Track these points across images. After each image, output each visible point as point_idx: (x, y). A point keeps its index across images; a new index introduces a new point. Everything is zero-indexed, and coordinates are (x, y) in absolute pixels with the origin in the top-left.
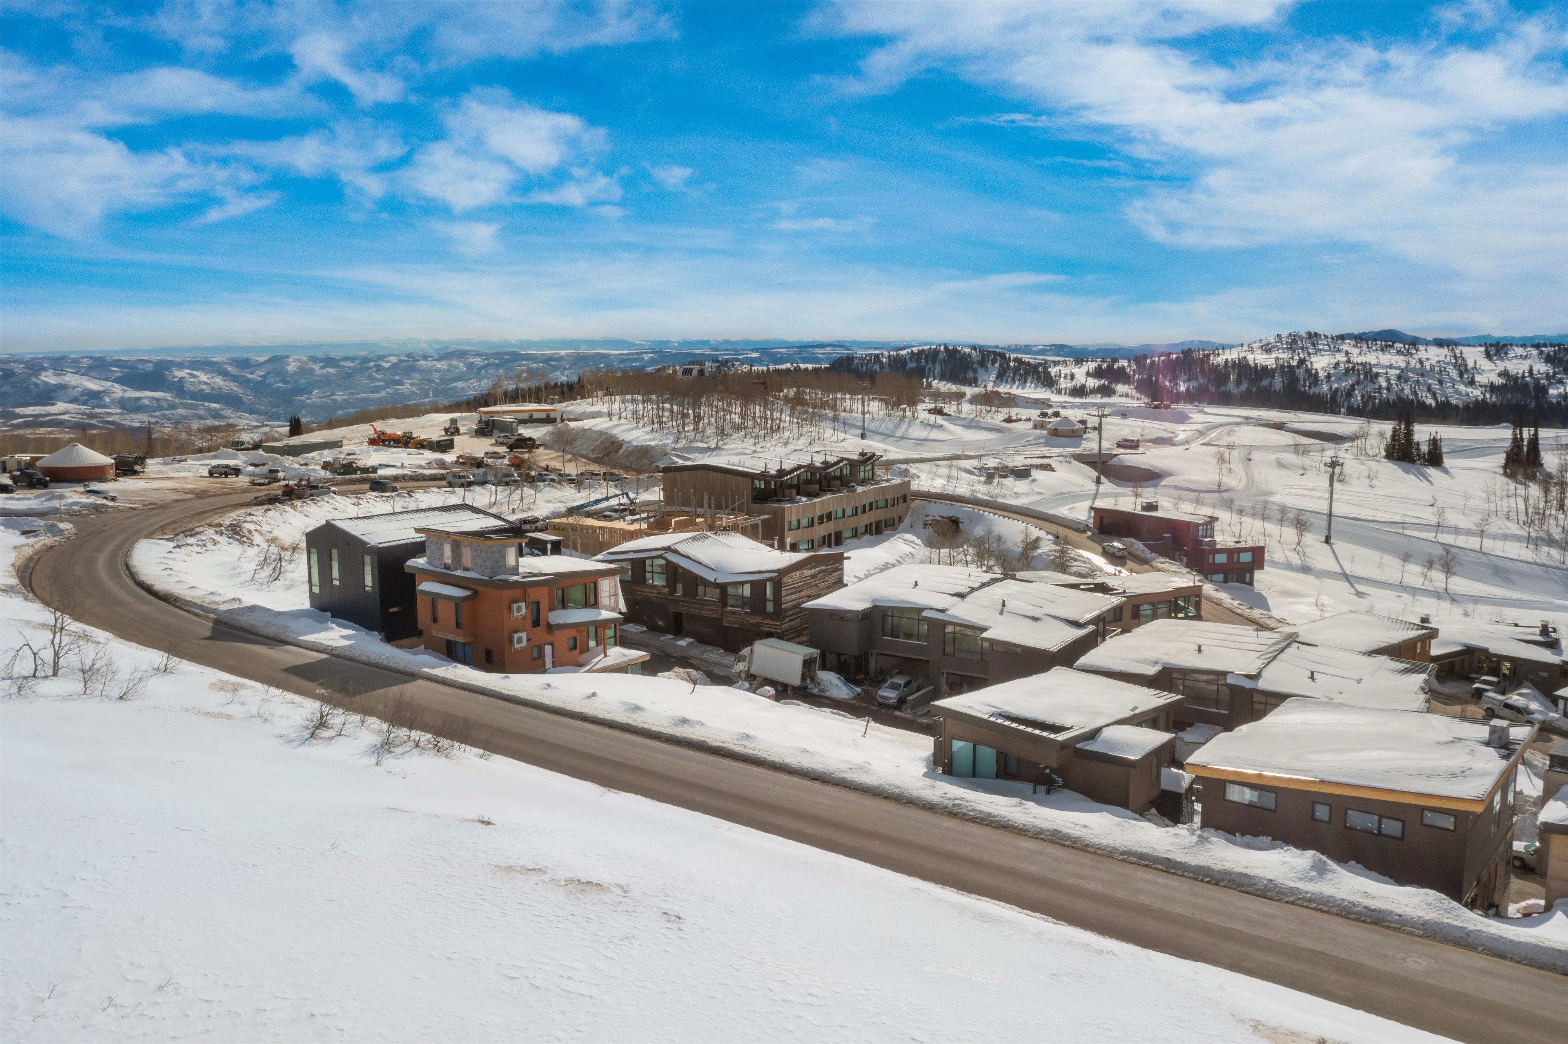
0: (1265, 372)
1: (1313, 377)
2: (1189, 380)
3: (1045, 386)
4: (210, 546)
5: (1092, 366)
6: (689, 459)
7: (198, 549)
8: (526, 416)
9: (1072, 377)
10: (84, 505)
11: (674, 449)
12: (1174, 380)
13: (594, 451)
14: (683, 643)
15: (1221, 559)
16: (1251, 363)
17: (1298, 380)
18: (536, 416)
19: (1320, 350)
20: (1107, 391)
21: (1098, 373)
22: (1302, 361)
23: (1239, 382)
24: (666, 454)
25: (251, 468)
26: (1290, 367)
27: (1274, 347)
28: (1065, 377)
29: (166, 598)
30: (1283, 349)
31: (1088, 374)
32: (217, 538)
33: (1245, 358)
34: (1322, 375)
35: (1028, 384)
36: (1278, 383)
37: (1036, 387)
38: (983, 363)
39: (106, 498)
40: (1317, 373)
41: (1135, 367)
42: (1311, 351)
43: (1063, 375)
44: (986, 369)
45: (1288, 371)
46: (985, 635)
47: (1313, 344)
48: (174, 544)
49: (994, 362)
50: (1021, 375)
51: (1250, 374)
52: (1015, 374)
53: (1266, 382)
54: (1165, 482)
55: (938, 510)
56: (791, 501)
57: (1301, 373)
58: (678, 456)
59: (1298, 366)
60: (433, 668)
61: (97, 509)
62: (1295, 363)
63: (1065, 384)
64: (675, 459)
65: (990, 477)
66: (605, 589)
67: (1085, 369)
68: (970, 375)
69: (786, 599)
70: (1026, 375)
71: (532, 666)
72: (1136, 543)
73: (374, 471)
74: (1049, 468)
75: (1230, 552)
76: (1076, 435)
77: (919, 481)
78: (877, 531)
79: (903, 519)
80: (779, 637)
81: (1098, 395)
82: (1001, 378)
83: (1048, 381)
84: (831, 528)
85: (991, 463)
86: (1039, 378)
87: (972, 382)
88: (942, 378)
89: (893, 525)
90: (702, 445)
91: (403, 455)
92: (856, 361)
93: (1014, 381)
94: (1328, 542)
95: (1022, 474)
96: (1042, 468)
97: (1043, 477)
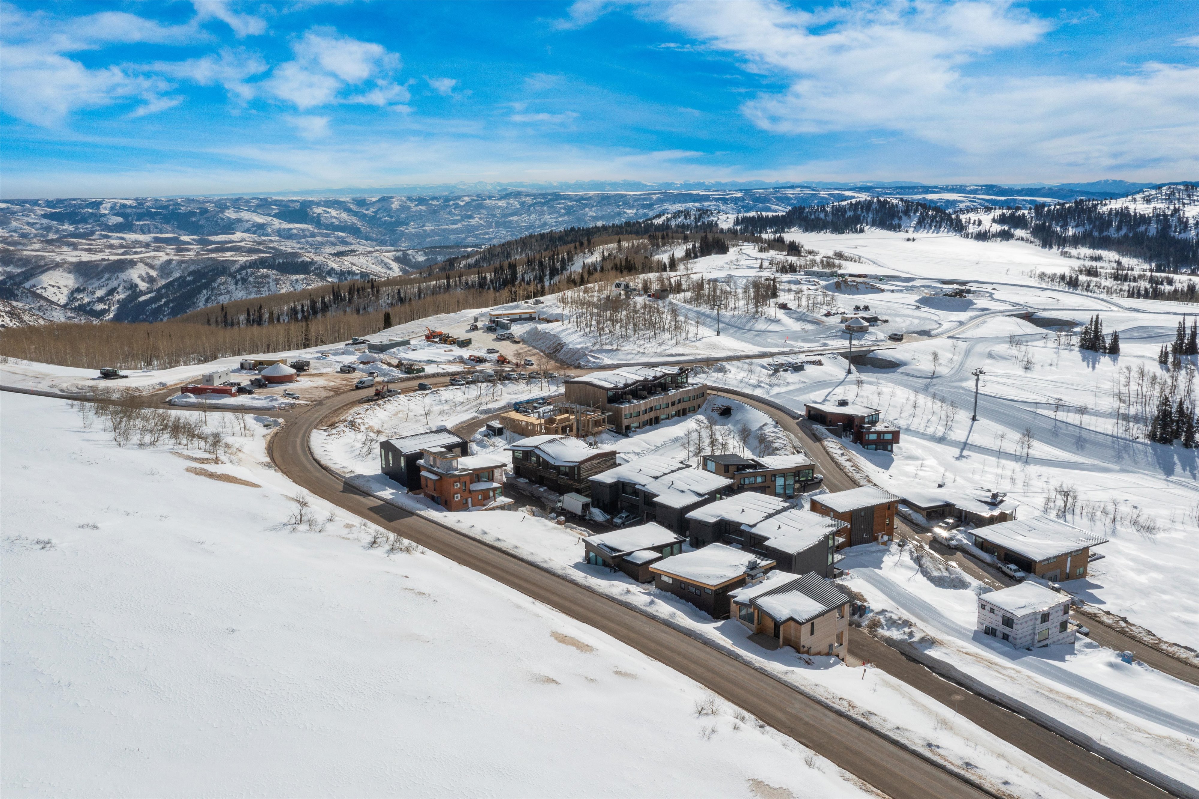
0: (1143, 219)
1: (1184, 225)
2: (1077, 226)
3: (956, 231)
4: (342, 434)
5: (997, 213)
6: (598, 358)
7: (336, 436)
8: (517, 317)
9: (980, 223)
10: (286, 404)
11: (592, 351)
12: (1064, 226)
13: (549, 348)
14: (542, 489)
15: (873, 437)
16: (1132, 212)
17: (1170, 227)
18: (523, 316)
19: (1194, 201)
20: (1005, 236)
21: (1002, 220)
22: (1176, 210)
23: (1119, 228)
24: (586, 355)
25: (361, 366)
26: (1165, 215)
27: (1154, 198)
28: (974, 223)
29: (325, 468)
30: (1162, 199)
31: (994, 221)
32: (345, 429)
33: (1127, 208)
34: (1191, 222)
35: (942, 229)
36: (1153, 229)
37: (948, 232)
38: (907, 212)
39: (294, 398)
40: (1187, 221)
41: (1033, 215)
42: (1185, 201)
43: (972, 222)
44: (909, 217)
45: (1163, 219)
46: (655, 499)
47: (1189, 196)
48: (326, 434)
49: (916, 211)
50: (937, 222)
51: (1130, 221)
52: (932, 221)
53: (1142, 228)
55: (722, 402)
56: (629, 402)
57: (1173, 221)
58: (592, 356)
59: (1172, 215)
60: (420, 510)
61: (292, 406)
62: (1169, 212)
63: (972, 229)
64: (590, 358)
65: (776, 371)
66: (497, 473)
67: (991, 216)
68: (896, 221)
69: (583, 474)
70: (941, 222)
71: (463, 507)
72: (820, 429)
73: (423, 370)
74: (819, 363)
75: (879, 433)
76: (863, 330)
77: (729, 375)
78: (683, 414)
79: (699, 407)
80: (578, 491)
81: (999, 239)
82: (921, 224)
83: (959, 227)
84: (652, 415)
85: (782, 360)
86: (951, 225)
87: (896, 228)
88: (874, 224)
89: (694, 410)
90: (609, 347)
91: (442, 351)
92: (807, 210)
93: (930, 227)
94: (974, 419)
95: (798, 368)
96: (813, 363)
97: (811, 370)
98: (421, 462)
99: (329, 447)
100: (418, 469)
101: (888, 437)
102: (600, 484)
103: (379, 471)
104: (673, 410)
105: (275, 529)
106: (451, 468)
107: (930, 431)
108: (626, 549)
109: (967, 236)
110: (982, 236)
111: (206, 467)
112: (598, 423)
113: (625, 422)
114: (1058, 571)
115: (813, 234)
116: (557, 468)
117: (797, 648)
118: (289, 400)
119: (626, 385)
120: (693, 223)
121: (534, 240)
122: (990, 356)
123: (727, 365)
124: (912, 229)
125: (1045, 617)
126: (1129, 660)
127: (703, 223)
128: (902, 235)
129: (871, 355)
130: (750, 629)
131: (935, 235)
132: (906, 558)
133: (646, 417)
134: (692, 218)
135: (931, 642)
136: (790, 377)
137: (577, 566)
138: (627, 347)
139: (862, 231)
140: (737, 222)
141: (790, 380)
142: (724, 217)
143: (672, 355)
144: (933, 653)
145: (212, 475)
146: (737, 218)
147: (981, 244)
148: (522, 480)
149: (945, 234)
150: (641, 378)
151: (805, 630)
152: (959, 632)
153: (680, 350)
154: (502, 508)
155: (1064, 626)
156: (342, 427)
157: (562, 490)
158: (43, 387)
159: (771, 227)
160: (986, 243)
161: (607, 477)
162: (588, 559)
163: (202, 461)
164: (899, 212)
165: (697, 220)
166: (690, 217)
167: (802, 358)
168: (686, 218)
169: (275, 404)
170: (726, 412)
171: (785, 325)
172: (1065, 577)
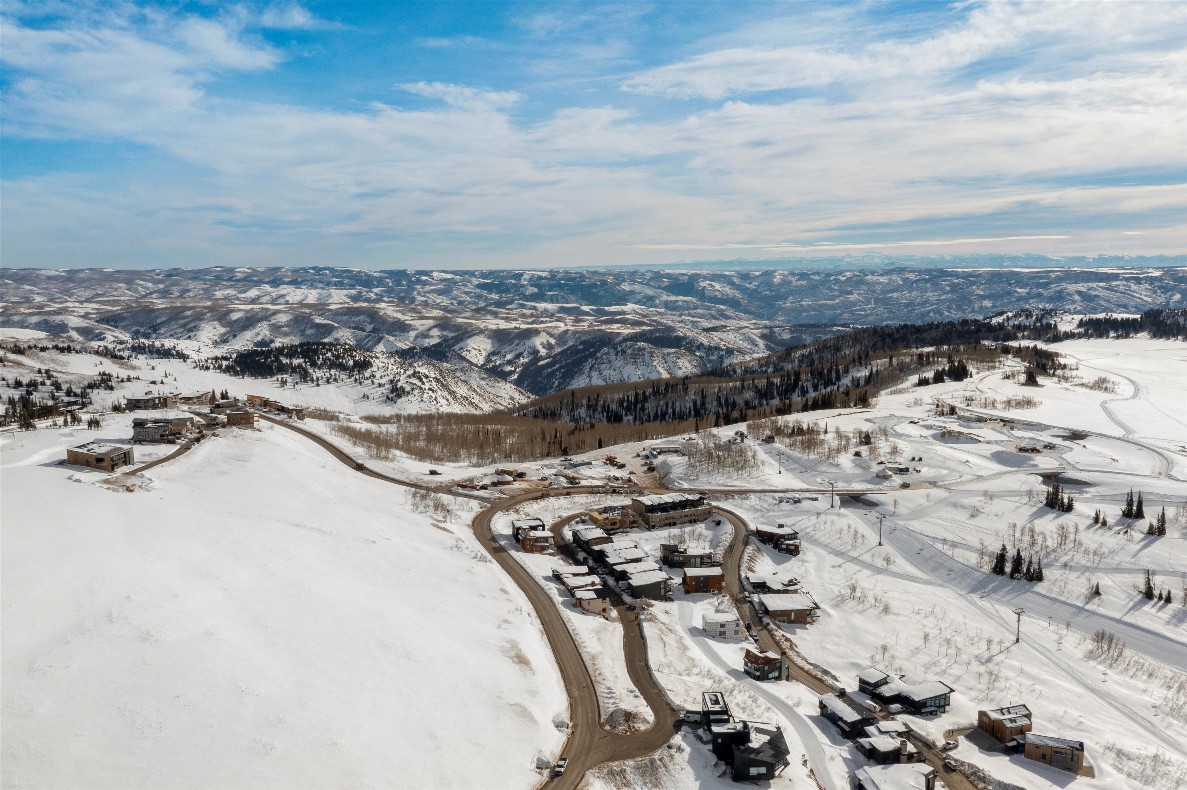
6: (681, 484)
7: (506, 515)
8: (667, 450)
10: (497, 496)
14: (579, 550)
15: (784, 547)
18: (671, 450)
25: (553, 477)
29: (489, 530)
39: (503, 494)
46: (607, 559)
48: (503, 514)
54: (877, 508)
55: (718, 518)
56: (658, 513)
58: (678, 483)
60: (510, 550)
61: (500, 498)
64: (676, 483)
65: (780, 502)
66: (550, 540)
69: (589, 544)
71: (529, 551)
72: (754, 539)
73: (579, 483)
74: (816, 499)
75: (787, 545)
76: (885, 478)
78: (693, 521)
79: (706, 519)
80: (587, 552)
84: (671, 521)
85: (794, 495)
89: (701, 520)
90: (692, 478)
91: (603, 470)
94: (880, 544)
95: (797, 501)
96: (812, 499)
97: (805, 504)
98: (522, 531)
99: (499, 520)
100: (519, 534)
101: (794, 548)
102: (594, 550)
103: (511, 533)
104: (687, 519)
105: (445, 548)
106: (527, 535)
108: (565, 573)
111: (440, 524)
113: (652, 523)
116: (584, 541)
118: (501, 495)
119: (659, 504)
120: (1032, 324)
122: (954, 505)
123: (752, 496)
125: (723, 625)
127: (1042, 325)
129: (863, 497)
130: (569, 600)
132: (717, 602)
133: (666, 522)
134: (1034, 318)
135: (652, 620)
136: (785, 506)
137: (545, 577)
138: (704, 478)
140: (1081, 324)
141: (784, 508)
142: (1068, 317)
143: (727, 486)
144: (647, 624)
145: (439, 527)
146: (1081, 320)
148: (574, 545)
152: (687, 626)
153: (735, 483)
154: (550, 554)
155: (736, 633)
156: (511, 511)
157: (583, 551)
159: (1116, 331)
161: (598, 547)
162: (553, 575)
163: (439, 521)
165: (1039, 320)
166: (1031, 317)
167: (809, 495)
168: (1027, 318)
169: (492, 496)
170: (718, 523)
171: (841, 469)
172: (790, 622)
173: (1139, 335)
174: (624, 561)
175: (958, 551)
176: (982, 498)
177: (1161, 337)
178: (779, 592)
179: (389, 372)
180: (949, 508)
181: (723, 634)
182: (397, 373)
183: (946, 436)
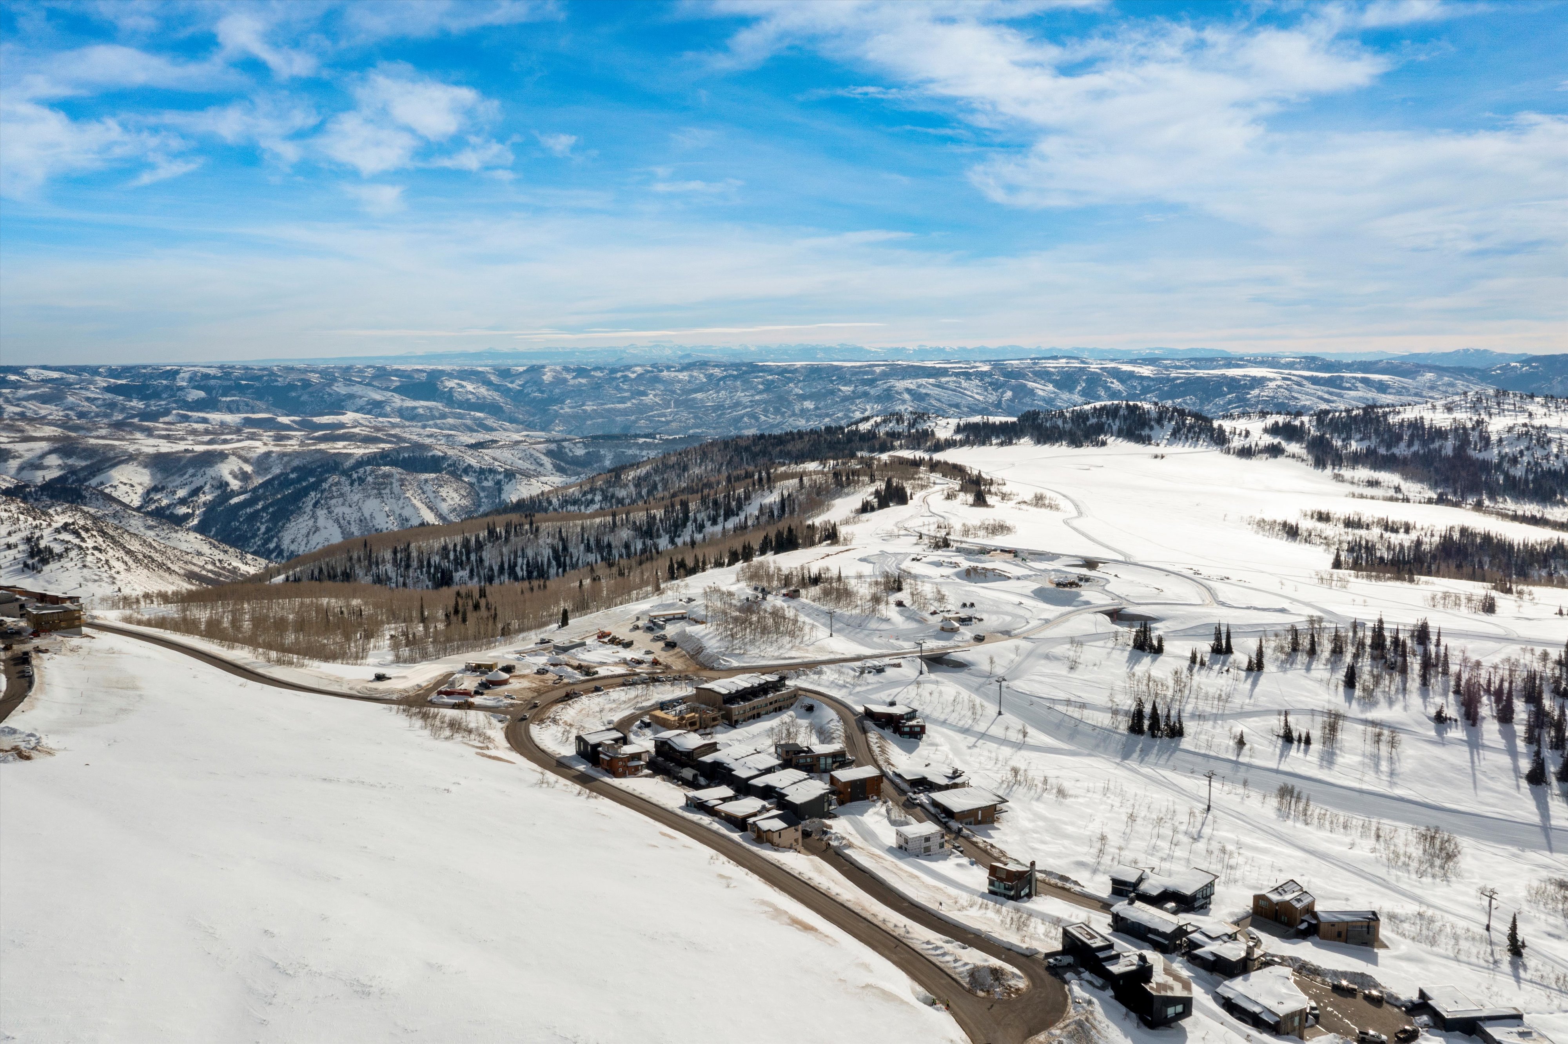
0: (1440, 434)
1: (1486, 440)
2: (1361, 440)
3: (1217, 444)
4: (549, 727)
5: (1270, 420)
7: (546, 728)
8: (669, 616)
9: (1248, 433)
10: (506, 702)
12: (1347, 440)
13: (691, 651)
14: (671, 765)
15: (907, 729)
16: (1427, 424)
17: (1469, 443)
18: (675, 616)
19: (1504, 410)
20: (1274, 451)
21: (1274, 430)
22: (1479, 423)
23: (1410, 444)
24: (719, 658)
26: (1464, 428)
27: (1457, 406)
28: (1240, 434)
30: (1466, 408)
31: (1266, 430)
32: (550, 723)
33: (1422, 418)
34: (1494, 438)
35: (1201, 442)
36: (1449, 447)
37: (1207, 446)
38: (1159, 420)
39: (511, 697)
40: (1489, 438)
41: (1314, 423)
42: (1493, 411)
43: (1238, 432)
44: (1162, 426)
45: (1461, 433)
46: (734, 773)
47: (1498, 404)
48: (539, 727)
49: (1170, 419)
50: (1195, 433)
51: (1424, 434)
52: (1189, 431)
53: (1436, 445)
54: (968, 670)
55: (808, 702)
56: (738, 703)
57: (1474, 436)
59: (1473, 429)
60: (602, 777)
62: (1469, 425)
63: (1237, 443)
64: (725, 662)
65: (862, 673)
66: (643, 756)
67: (1263, 425)
68: (1146, 432)
69: (695, 756)
70: (1200, 433)
71: (623, 775)
72: (869, 724)
73: (597, 673)
74: (899, 666)
75: (911, 727)
76: (954, 631)
77: (824, 677)
78: (779, 710)
79: (792, 704)
80: (693, 767)
81: (1266, 455)
82: (1176, 434)
83: (1220, 439)
84: (755, 712)
85: (870, 663)
86: (1212, 436)
87: (1145, 440)
88: (1120, 434)
89: (788, 707)
90: (737, 652)
91: (609, 652)
92: (1042, 416)
93: (1187, 438)
94: (1000, 713)
95: (880, 670)
96: (895, 665)
97: (890, 672)
98: (600, 749)
99: (543, 737)
100: (599, 753)
101: (918, 729)
102: (704, 763)
103: (576, 754)
104: (771, 707)
105: (531, 786)
106: (617, 753)
107: (961, 724)
108: (705, 799)
109: (1228, 452)
110: (1246, 453)
111: (486, 752)
112: (714, 719)
113: (735, 718)
114: (972, 819)
115: (1047, 447)
116: (681, 752)
117: (772, 844)
118: (509, 701)
119: (737, 691)
120: (906, 430)
121: (716, 449)
122: (1047, 657)
123: (825, 668)
124: (1165, 442)
125: (927, 839)
126: (972, 864)
127: (917, 431)
128: (1152, 449)
129: (946, 657)
130: (754, 836)
131: (1192, 449)
132: (883, 810)
133: (750, 714)
135: (850, 846)
136: (870, 678)
137: (681, 808)
138: (753, 651)
139: (1104, 444)
140: (959, 430)
141: (870, 681)
142: (942, 422)
143: (785, 659)
144: (847, 851)
145: (490, 757)
146: (959, 425)
147: (1244, 462)
148: (660, 759)
149: (1203, 449)
150: (749, 685)
151: (776, 835)
152: (881, 846)
153: (793, 654)
154: (646, 776)
155: (942, 846)
156: (548, 722)
157: (684, 765)
158: (345, 690)
159: (997, 437)
160: (1249, 461)
161: (708, 759)
162: (687, 805)
163: (481, 748)
164: (1150, 420)
165: (911, 425)
166: (903, 422)
167: (887, 661)
168: (898, 423)
169: (501, 704)
170: (810, 709)
171: (892, 624)
172: (979, 823)
173: (1022, 441)
174: (757, 772)
175: (1086, 712)
176: (1068, 646)
177: (1045, 443)
178: (947, 787)
179: (22, 525)
180: (1043, 662)
181: (927, 850)
182: (36, 527)
183: (972, 574)
